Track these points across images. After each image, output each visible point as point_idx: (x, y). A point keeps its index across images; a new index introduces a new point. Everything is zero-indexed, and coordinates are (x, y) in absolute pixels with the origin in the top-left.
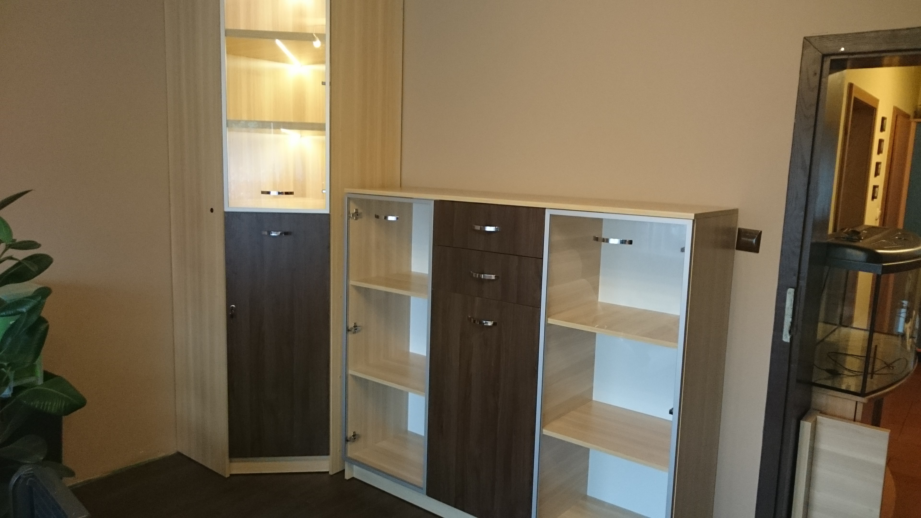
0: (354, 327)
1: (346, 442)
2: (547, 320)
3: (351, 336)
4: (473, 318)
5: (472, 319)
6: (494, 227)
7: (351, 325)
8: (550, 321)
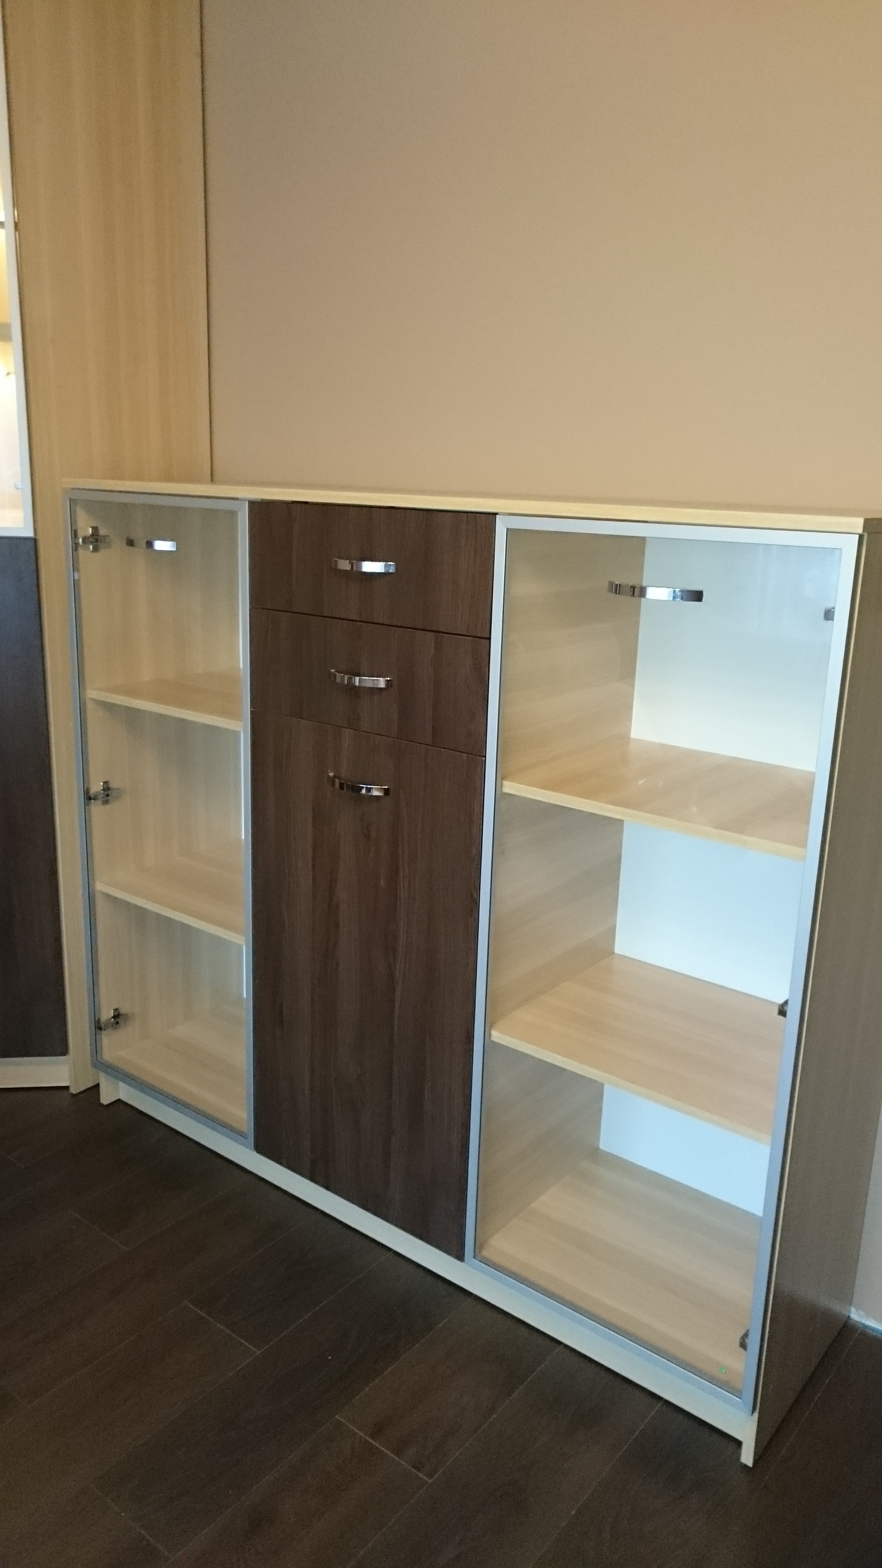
0: (104, 790)
1: (97, 1030)
2: (502, 785)
3: (96, 809)
4: (339, 778)
5: (337, 780)
6: (381, 563)
7: (96, 787)
8: (509, 787)
